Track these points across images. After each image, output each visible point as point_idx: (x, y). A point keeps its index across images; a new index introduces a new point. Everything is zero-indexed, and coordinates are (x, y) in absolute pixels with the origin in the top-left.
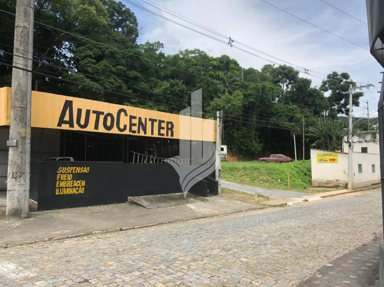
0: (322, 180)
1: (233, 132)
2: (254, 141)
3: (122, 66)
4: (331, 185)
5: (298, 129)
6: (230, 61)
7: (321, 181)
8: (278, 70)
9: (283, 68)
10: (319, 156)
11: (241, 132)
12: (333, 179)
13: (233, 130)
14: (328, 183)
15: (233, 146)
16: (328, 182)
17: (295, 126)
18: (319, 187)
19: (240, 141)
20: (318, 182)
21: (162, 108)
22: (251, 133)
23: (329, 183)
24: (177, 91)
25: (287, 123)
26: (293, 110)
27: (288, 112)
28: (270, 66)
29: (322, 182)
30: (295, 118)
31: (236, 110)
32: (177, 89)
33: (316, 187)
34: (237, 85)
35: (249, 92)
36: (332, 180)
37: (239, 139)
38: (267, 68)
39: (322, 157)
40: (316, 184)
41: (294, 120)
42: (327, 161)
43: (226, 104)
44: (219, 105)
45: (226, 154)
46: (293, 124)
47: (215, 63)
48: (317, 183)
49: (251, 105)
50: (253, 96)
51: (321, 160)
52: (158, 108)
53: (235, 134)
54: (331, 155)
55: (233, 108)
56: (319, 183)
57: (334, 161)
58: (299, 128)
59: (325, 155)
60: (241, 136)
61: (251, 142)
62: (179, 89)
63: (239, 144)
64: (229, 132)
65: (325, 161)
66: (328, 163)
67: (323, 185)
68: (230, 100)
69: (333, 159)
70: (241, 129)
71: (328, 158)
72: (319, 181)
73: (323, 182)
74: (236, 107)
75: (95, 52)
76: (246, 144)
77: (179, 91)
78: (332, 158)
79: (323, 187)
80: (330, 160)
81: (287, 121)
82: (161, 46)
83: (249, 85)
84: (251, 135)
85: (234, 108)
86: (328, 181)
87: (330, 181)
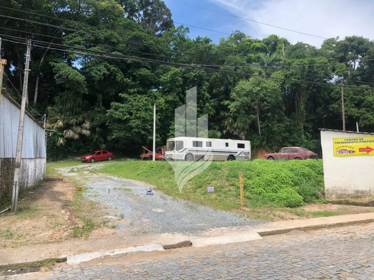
0: (345, 190)
1: (273, 125)
2: (303, 136)
3: (119, 51)
4: (366, 200)
5: (370, 116)
6: (278, 41)
7: (344, 192)
8: (343, 43)
9: (350, 40)
10: (337, 143)
11: (284, 124)
12: (368, 189)
13: (273, 123)
14: (358, 197)
15: (273, 143)
16: (359, 194)
17: (365, 113)
18: (340, 203)
19: (282, 137)
20: (337, 194)
21: (171, 97)
22: (298, 125)
23: (361, 197)
24: (192, 77)
25: (353, 109)
26: (362, 91)
27: (354, 95)
28: (333, 39)
29: (344, 194)
30: (365, 102)
31: (269, 94)
32: (192, 75)
33: (333, 203)
34: (279, 65)
35: (292, 71)
36: (366, 191)
37: (281, 132)
38: (328, 43)
39: (343, 145)
40: (334, 198)
41: (363, 104)
42: (353, 152)
43: (254, 88)
44: (244, 89)
45: (248, 153)
46: (363, 110)
47: (258, 45)
48: (334, 196)
49: (294, 88)
50: (297, 76)
51: (341, 151)
52: (165, 98)
53: (274, 128)
54: (362, 141)
55: (264, 92)
56: (340, 196)
57: (368, 152)
58: (372, 115)
59: (348, 141)
60: (283, 129)
61: (299, 137)
62: (194, 74)
63: (281, 141)
64: (268, 125)
65: (350, 152)
66: (356, 155)
67: (347, 199)
68: (260, 82)
69: (368, 148)
70: (284, 120)
71: (356, 146)
72: (339, 192)
73: (347, 193)
74: (269, 90)
75: (86, 37)
76: (291, 140)
77: (195, 76)
78: (364, 145)
79: (348, 203)
80: (361, 150)
81: (353, 107)
82: (187, 30)
83: (293, 62)
84: (298, 127)
85: (266, 92)
86: (357, 192)
87: (362, 192)
